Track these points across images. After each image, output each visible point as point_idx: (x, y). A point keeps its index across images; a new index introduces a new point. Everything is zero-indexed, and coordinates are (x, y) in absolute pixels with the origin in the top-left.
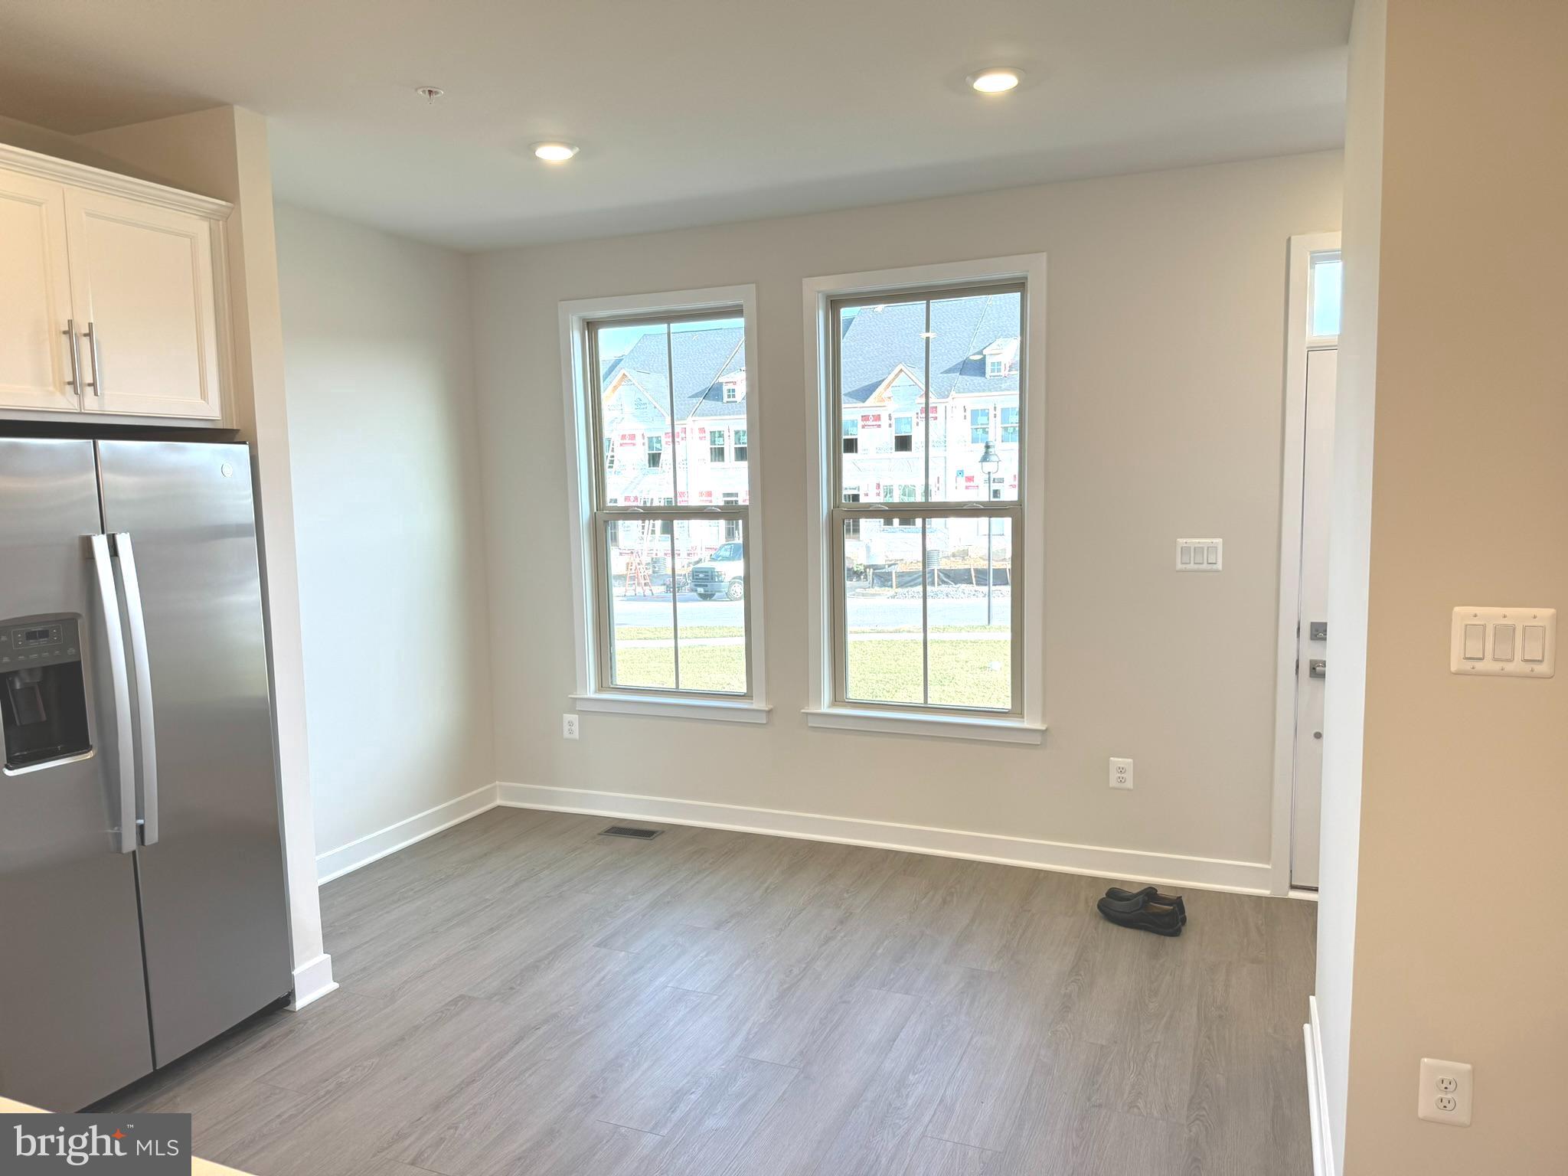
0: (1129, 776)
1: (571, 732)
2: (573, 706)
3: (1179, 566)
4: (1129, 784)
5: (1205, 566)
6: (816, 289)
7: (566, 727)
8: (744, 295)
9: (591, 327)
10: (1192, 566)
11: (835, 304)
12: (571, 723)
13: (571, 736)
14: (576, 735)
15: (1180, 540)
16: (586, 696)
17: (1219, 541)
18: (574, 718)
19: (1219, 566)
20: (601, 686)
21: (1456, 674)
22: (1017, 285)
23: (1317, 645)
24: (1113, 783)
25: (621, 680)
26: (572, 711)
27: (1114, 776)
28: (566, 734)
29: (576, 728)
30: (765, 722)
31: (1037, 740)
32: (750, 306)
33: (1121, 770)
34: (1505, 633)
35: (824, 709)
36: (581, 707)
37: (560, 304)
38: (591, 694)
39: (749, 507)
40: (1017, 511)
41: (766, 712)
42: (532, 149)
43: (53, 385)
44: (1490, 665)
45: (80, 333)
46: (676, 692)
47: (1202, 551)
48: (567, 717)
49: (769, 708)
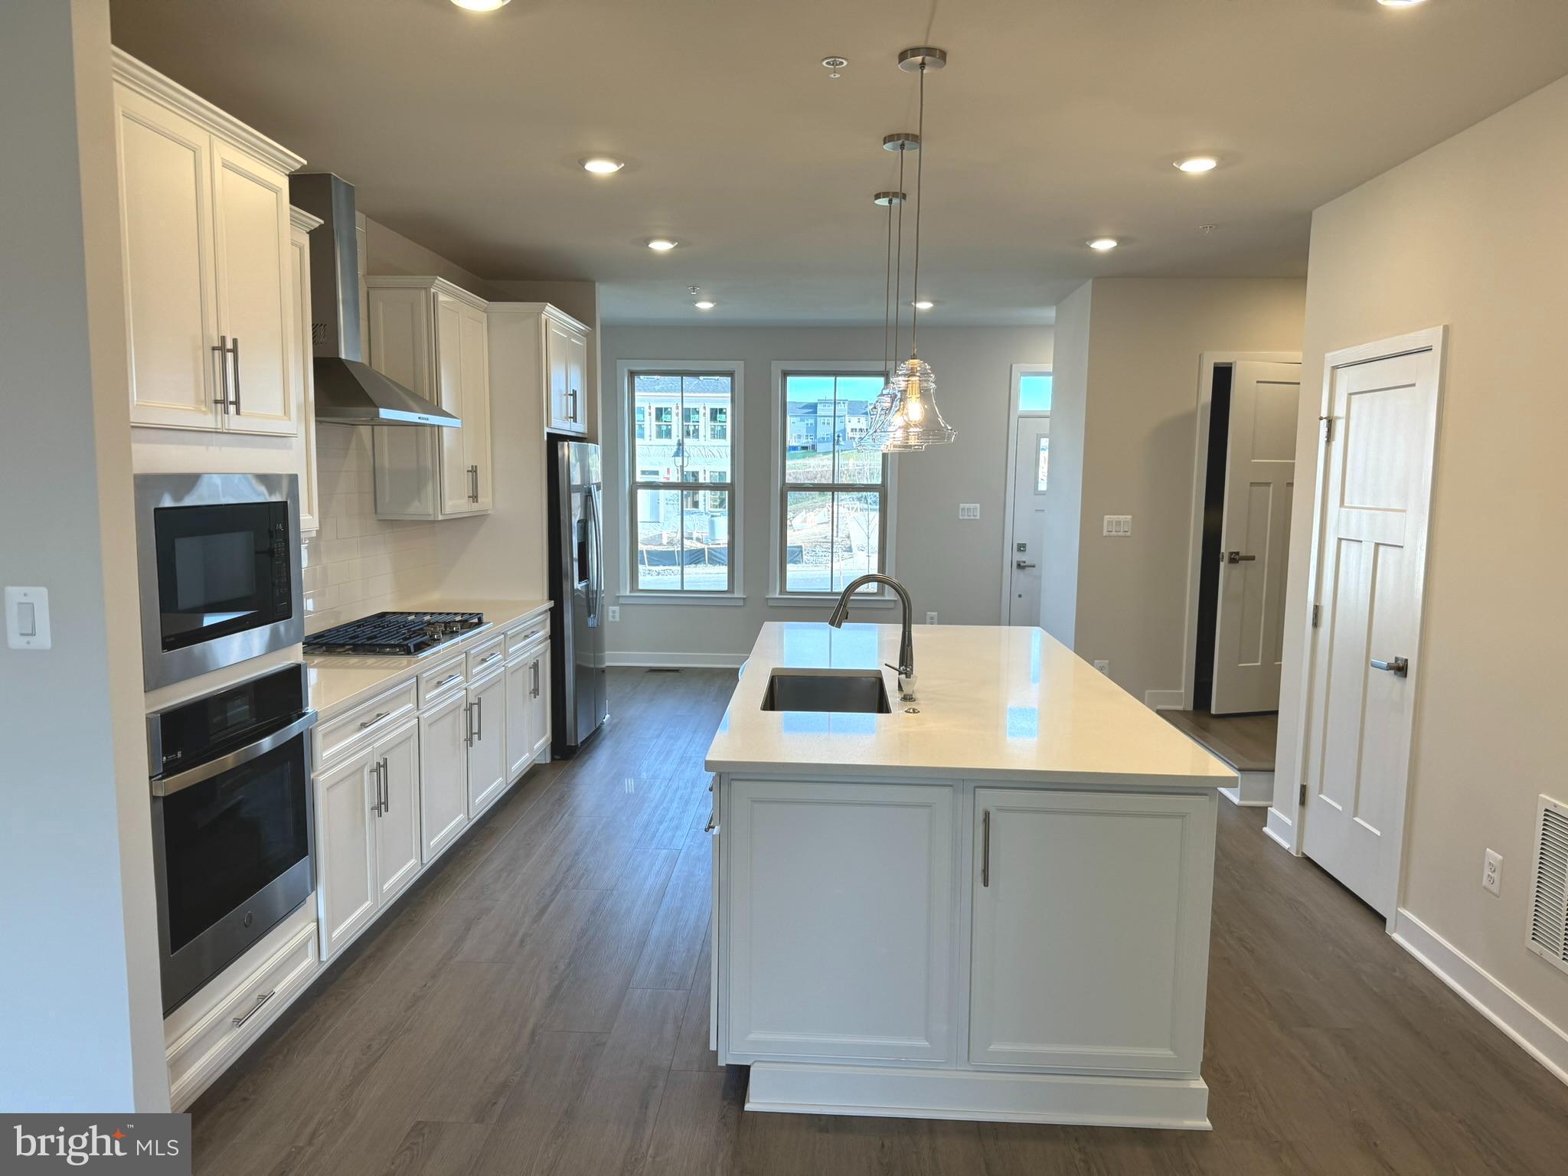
0: (935, 621)
1: (614, 617)
2: (617, 600)
3: (961, 517)
5: (972, 517)
6: (777, 367)
7: (611, 614)
8: (738, 367)
9: (633, 374)
10: (966, 518)
11: (786, 374)
12: (614, 612)
13: (614, 620)
14: (617, 619)
15: (961, 505)
16: (624, 595)
17: (978, 505)
18: (617, 608)
19: (978, 517)
20: (632, 590)
21: (1106, 537)
23: (1021, 554)
25: (640, 587)
26: (616, 604)
27: (928, 621)
28: (610, 619)
29: (617, 615)
30: (742, 604)
31: (891, 605)
33: (932, 618)
34: (1118, 523)
35: (777, 596)
36: (622, 601)
37: (618, 361)
38: (628, 594)
39: (732, 484)
40: (882, 489)
41: (744, 599)
42: (696, 302)
43: (568, 418)
44: (1114, 533)
45: (574, 395)
46: (682, 591)
47: (971, 510)
48: (612, 608)
49: (745, 597)
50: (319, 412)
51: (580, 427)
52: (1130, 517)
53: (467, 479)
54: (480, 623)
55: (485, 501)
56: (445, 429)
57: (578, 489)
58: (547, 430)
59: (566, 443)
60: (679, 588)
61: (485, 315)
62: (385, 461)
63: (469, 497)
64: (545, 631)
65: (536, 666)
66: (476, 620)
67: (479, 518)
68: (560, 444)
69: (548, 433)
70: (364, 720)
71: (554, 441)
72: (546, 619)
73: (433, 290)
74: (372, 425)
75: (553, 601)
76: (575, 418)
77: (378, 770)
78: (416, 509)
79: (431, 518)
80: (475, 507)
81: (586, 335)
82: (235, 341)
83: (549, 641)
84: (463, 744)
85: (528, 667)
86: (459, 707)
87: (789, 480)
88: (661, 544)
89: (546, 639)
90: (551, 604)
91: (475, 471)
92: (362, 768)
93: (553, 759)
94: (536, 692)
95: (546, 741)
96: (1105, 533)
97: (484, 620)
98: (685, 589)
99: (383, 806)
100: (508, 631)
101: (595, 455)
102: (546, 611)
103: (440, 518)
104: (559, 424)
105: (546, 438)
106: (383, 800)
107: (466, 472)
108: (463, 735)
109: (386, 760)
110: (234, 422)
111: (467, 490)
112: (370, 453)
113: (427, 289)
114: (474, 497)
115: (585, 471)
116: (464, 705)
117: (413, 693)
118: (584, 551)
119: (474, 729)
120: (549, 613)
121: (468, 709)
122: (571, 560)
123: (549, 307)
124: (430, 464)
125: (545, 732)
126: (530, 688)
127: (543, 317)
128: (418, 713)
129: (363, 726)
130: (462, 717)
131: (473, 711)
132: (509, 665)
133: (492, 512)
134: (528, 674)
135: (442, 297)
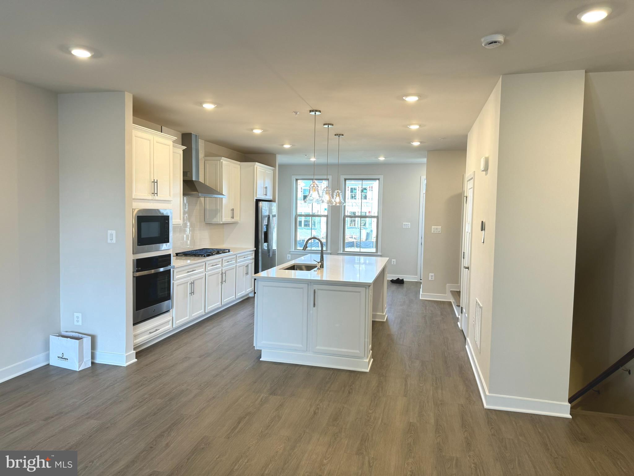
0: (395, 262)
2: (289, 252)
3: (403, 227)
4: (395, 264)
5: (407, 227)
6: (343, 177)
7: (288, 257)
8: (330, 177)
9: (297, 180)
10: (405, 227)
11: (345, 180)
15: (404, 223)
17: (410, 223)
18: (290, 255)
19: (410, 227)
20: (295, 249)
22: (379, 179)
24: (392, 264)
25: (298, 248)
27: (392, 262)
28: (288, 259)
29: (290, 257)
32: (330, 180)
33: (394, 261)
34: (437, 229)
35: (342, 252)
36: (291, 253)
37: (292, 176)
38: (293, 250)
39: (328, 215)
40: (377, 217)
41: (330, 253)
42: (310, 159)
43: (264, 195)
44: (435, 232)
45: (266, 188)
47: (407, 224)
48: (288, 255)
49: (331, 252)
50: (184, 195)
51: (269, 197)
52: (441, 227)
53: (230, 212)
55: (236, 219)
56: (223, 199)
57: (266, 216)
58: (255, 198)
59: (261, 202)
61: (239, 166)
62: (208, 207)
64: (253, 256)
65: (247, 266)
66: (228, 251)
67: (235, 223)
68: (259, 202)
69: (256, 199)
71: (258, 201)
72: (253, 254)
73: (221, 161)
75: (255, 248)
76: (266, 195)
77: (192, 284)
78: (215, 220)
79: (219, 223)
80: (233, 220)
81: (273, 170)
82: (157, 180)
84: (220, 284)
85: (245, 266)
86: (219, 273)
87: (346, 214)
89: (253, 259)
91: (233, 210)
92: (187, 282)
94: (247, 274)
96: (432, 232)
97: (231, 251)
99: (193, 293)
100: (237, 255)
101: (274, 206)
102: (253, 251)
103: (221, 223)
104: (260, 196)
105: (255, 201)
106: (193, 292)
107: (230, 210)
108: (220, 281)
109: (194, 282)
110: (156, 198)
111: (230, 216)
112: (204, 205)
113: (220, 160)
114: (233, 217)
115: (270, 210)
116: (221, 273)
117: (204, 266)
118: (266, 234)
119: (224, 280)
120: (254, 252)
121: (222, 274)
122: (262, 237)
123: (257, 163)
124: (219, 208)
125: (252, 287)
126: (245, 272)
127: (255, 166)
128: (205, 273)
129: (188, 272)
130: (220, 276)
131: (224, 275)
132: (238, 265)
133: (239, 222)
134: (245, 268)
135: (224, 162)
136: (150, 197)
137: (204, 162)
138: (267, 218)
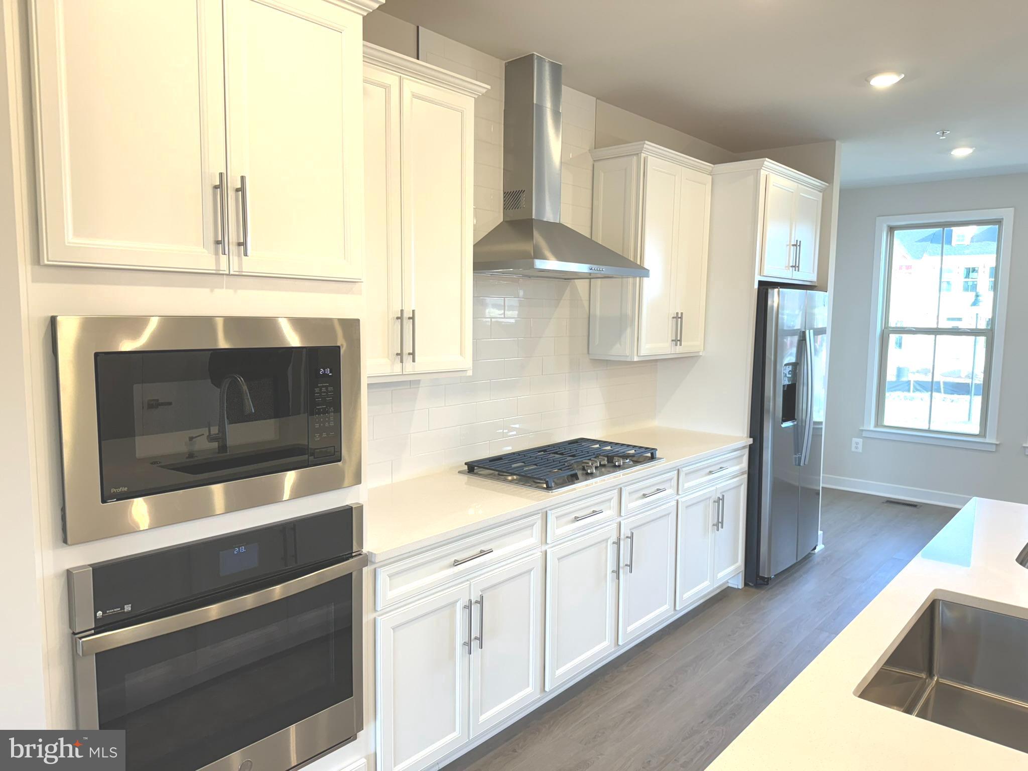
1: (857, 448)
2: (860, 433)
7: (854, 445)
9: (892, 229)
12: (857, 443)
13: (856, 450)
14: (860, 450)
16: (868, 429)
18: (860, 441)
20: (877, 425)
25: (886, 423)
26: (860, 436)
28: (853, 449)
29: (860, 446)
30: (995, 450)
32: (1008, 220)
36: (864, 434)
37: (877, 218)
38: (872, 427)
39: (991, 331)
41: (995, 443)
42: (952, 150)
43: (788, 267)
45: (797, 245)
46: (929, 431)
48: (855, 440)
49: (997, 441)
51: (807, 274)
53: (669, 325)
54: (653, 458)
55: (691, 344)
57: (792, 333)
58: (758, 278)
59: (776, 290)
60: (927, 428)
61: (710, 177)
62: (598, 311)
63: (673, 341)
64: (744, 464)
65: (721, 499)
66: (649, 455)
67: (687, 360)
68: (770, 291)
69: (760, 283)
70: (459, 557)
71: (765, 287)
72: (743, 456)
73: (643, 155)
74: (590, 278)
75: (752, 439)
76: (796, 267)
77: (469, 607)
78: (617, 351)
79: (629, 359)
80: (679, 349)
81: (823, 191)
83: (746, 476)
84: (610, 576)
85: (711, 501)
86: (605, 541)
88: (960, 377)
89: (743, 473)
90: (751, 441)
91: (681, 318)
92: (454, 604)
93: (746, 584)
95: (736, 569)
97: (658, 454)
98: (932, 428)
99: (476, 642)
100: (683, 467)
101: (823, 302)
102: (744, 447)
103: (636, 359)
104: (774, 270)
105: (756, 286)
106: (475, 637)
107: (671, 319)
108: (611, 566)
109: (483, 597)
111: (670, 336)
112: (586, 304)
113: (638, 155)
114: (677, 341)
115: (808, 316)
116: (614, 538)
117: (538, 527)
118: (791, 395)
119: (624, 560)
120: (747, 451)
121: (618, 543)
122: (775, 402)
123: (768, 163)
124: (629, 312)
125: (735, 561)
126: (712, 520)
127: (763, 173)
128: (544, 548)
129: (456, 563)
130: (611, 550)
131: (625, 545)
132: (683, 499)
133: (701, 354)
134: (712, 508)
135: (651, 160)
136: (205, 260)
137: (591, 168)
138: (796, 339)
